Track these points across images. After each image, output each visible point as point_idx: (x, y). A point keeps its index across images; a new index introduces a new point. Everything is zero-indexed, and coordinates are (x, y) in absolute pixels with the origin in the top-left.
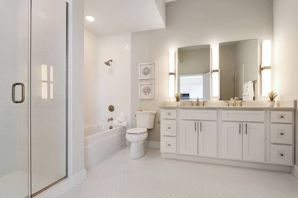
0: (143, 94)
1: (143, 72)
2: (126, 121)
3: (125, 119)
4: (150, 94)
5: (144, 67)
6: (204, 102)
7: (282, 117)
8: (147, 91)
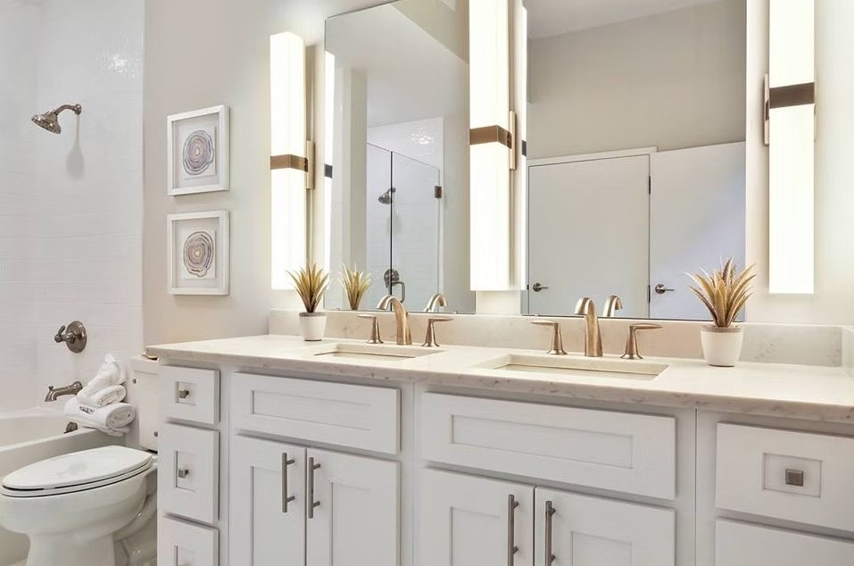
0: (184, 273)
1: (186, 155)
2: (122, 401)
3: (118, 392)
4: (211, 273)
5: (191, 132)
6: (431, 321)
7: (795, 478)
8: (202, 253)
